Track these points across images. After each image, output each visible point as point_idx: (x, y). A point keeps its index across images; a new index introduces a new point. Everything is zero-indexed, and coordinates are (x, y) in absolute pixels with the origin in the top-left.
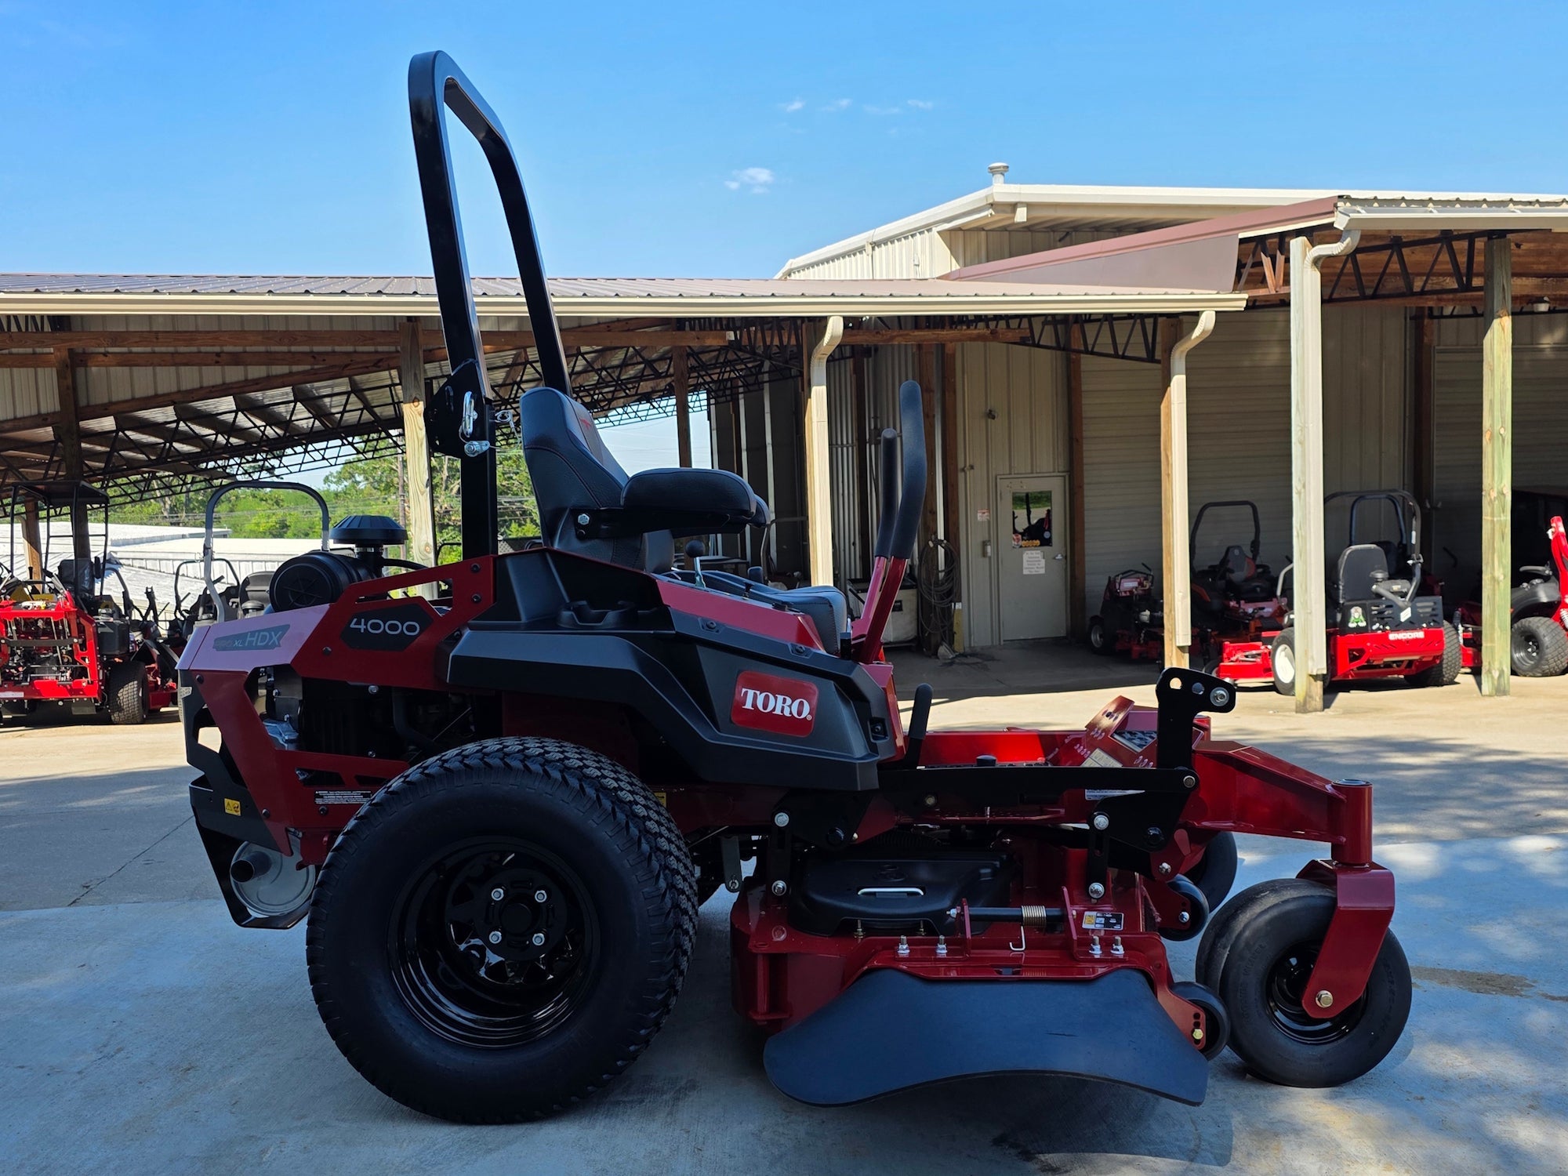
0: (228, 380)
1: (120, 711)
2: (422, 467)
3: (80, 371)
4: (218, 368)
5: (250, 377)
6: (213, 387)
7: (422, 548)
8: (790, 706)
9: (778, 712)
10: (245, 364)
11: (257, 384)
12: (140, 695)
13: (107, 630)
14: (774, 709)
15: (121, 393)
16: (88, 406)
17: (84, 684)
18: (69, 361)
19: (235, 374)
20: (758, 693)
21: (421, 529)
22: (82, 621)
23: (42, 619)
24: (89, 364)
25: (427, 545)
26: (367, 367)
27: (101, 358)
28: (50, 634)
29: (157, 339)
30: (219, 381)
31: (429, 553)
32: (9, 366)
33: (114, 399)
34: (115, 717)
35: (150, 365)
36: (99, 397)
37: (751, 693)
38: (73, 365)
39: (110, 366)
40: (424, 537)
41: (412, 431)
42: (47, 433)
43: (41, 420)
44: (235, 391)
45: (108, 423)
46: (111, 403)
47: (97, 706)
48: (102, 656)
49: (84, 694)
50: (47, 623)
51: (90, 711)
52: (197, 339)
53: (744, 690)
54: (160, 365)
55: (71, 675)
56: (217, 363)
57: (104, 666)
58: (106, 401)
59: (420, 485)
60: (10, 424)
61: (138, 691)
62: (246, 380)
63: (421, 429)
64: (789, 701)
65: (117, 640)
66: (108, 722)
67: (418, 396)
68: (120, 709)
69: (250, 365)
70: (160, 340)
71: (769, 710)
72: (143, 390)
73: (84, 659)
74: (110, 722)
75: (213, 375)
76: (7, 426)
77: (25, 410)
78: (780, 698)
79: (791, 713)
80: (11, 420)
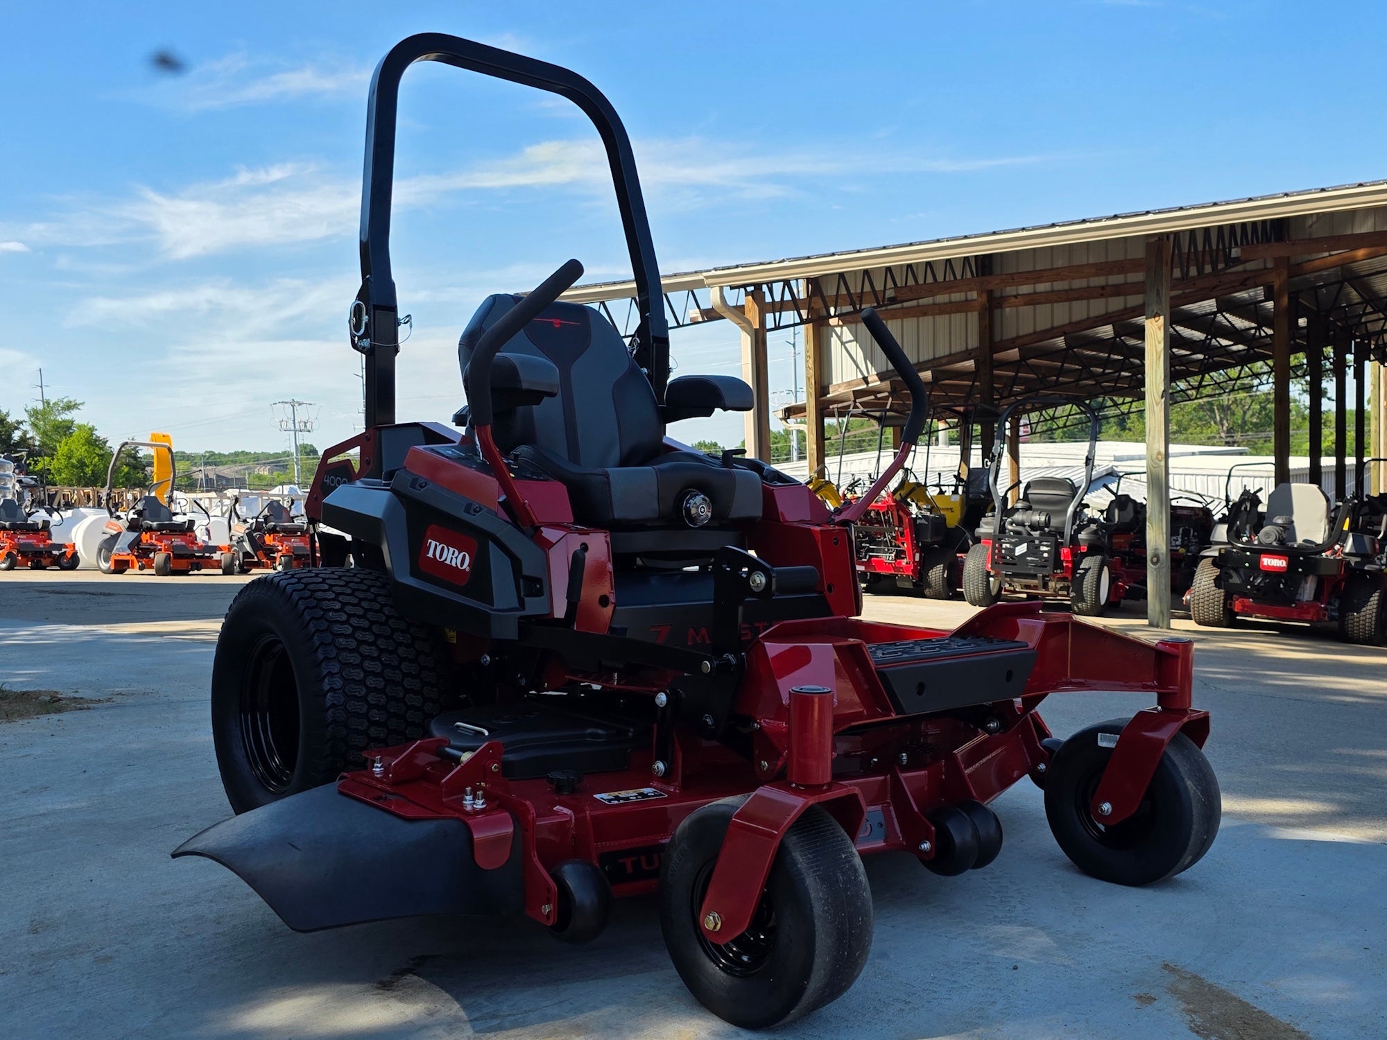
0: (1110, 310)
1: (930, 588)
2: (1158, 378)
3: (997, 312)
4: (1103, 300)
5: (1129, 305)
6: (1097, 317)
7: (1154, 457)
8: (456, 558)
9: (448, 562)
10: (1126, 294)
11: (1134, 311)
12: (945, 576)
13: (923, 521)
14: (446, 560)
15: (1026, 329)
16: (1002, 341)
17: (904, 564)
18: (987, 304)
19: (1116, 304)
20: (438, 544)
21: (1154, 437)
22: (901, 513)
23: (874, 510)
24: (1004, 305)
25: (1159, 453)
26: (1234, 287)
27: (1013, 300)
28: (880, 523)
29: (1013, 279)
30: (1103, 312)
31: (1160, 461)
32: (948, 313)
33: (1021, 333)
34: (927, 591)
35: (1049, 303)
36: (1010, 333)
37: (434, 543)
38: (992, 306)
39: (1020, 306)
40: (1156, 446)
41: (1151, 345)
42: (970, 364)
43: (966, 355)
44: (1114, 319)
45: (1014, 353)
46: (1018, 337)
47: (913, 582)
48: (918, 543)
49: (903, 572)
50: (878, 513)
51: (908, 585)
52: (1043, 276)
53: (430, 541)
54: (1057, 302)
55: (895, 556)
56: (1102, 295)
57: (921, 550)
58: (1014, 335)
59: (1156, 395)
60: (947, 359)
61: (943, 572)
62: (1125, 308)
63: (1160, 343)
64: (457, 552)
65: (930, 531)
66: (922, 596)
67: (1159, 312)
68: (930, 586)
69: (1129, 295)
70: (1015, 280)
71: (442, 560)
72: (1043, 325)
73: (903, 544)
74: (924, 596)
75: (1098, 307)
76: (944, 361)
77: (958, 347)
78: (451, 549)
79: (456, 564)
80: (947, 356)
